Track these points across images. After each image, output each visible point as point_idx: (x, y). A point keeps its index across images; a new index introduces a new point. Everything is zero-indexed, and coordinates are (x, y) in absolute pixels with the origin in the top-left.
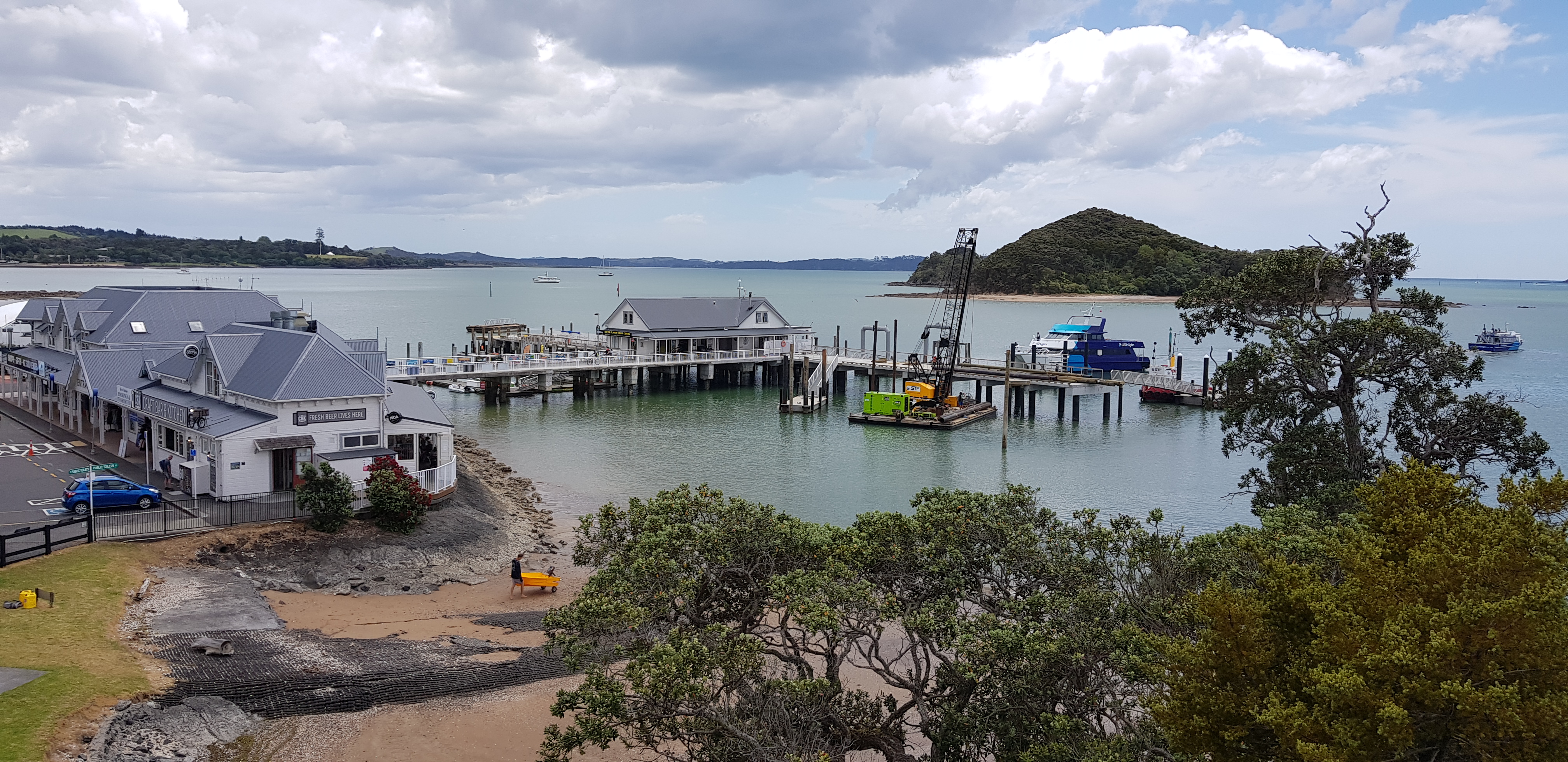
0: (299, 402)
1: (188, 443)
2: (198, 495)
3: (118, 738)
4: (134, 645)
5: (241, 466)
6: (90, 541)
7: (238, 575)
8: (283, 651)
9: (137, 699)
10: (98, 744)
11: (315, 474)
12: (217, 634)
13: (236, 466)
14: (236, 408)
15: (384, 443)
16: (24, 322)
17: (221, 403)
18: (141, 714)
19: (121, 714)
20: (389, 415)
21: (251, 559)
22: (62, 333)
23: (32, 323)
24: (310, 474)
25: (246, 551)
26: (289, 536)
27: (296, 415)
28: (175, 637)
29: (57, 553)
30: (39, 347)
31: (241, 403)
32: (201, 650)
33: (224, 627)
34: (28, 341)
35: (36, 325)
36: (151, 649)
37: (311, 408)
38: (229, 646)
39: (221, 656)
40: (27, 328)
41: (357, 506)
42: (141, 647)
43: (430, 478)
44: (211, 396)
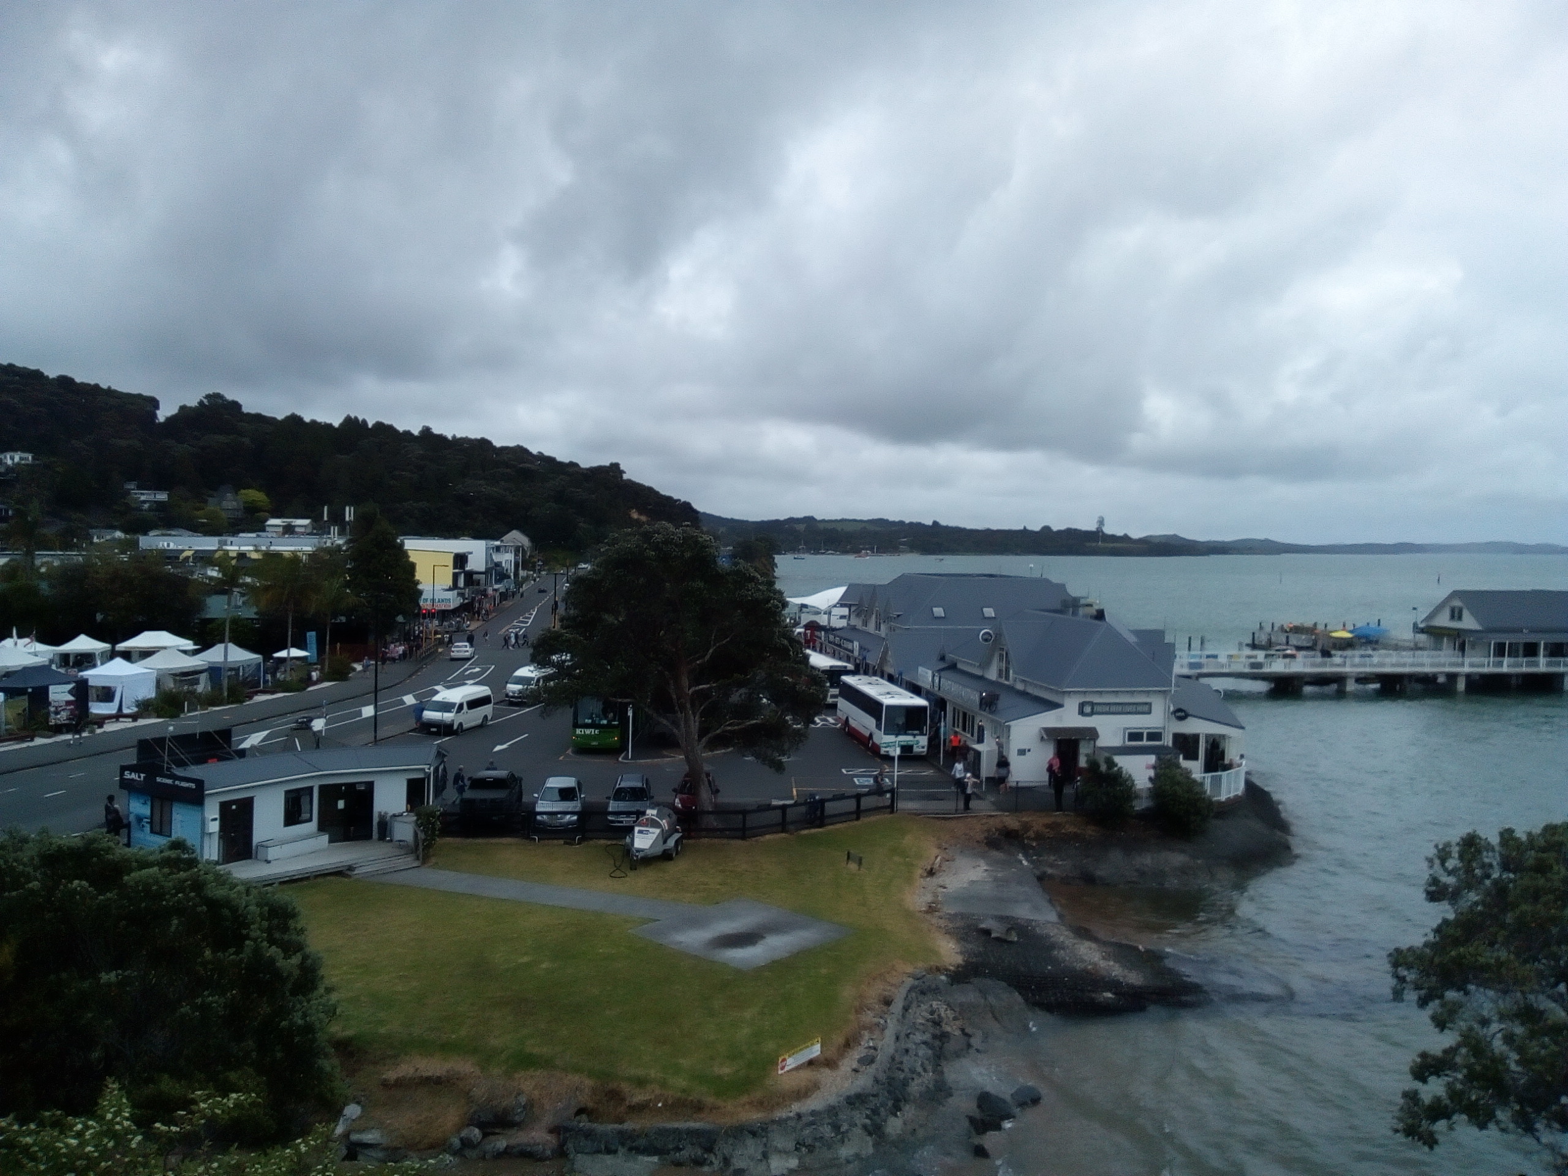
0: (1085, 692)
1: (979, 727)
2: (987, 778)
3: (914, 1005)
4: (928, 917)
5: (1027, 753)
6: (892, 812)
7: (1021, 862)
8: (1062, 947)
9: (930, 970)
10: (897, 1007)
11: (1098, 766)
12: (1001, 919)
13: (1022, 752)
14: (1024, 694)
15: (1168, 741)
16: (842, 605)
17: (1011, 689)
18: (934, 986)
19: (916, 983)
20: (1175, 712)
21: (1033, 848)
22: (874, 616)
23: (850, 606)
24: (1093, 765)
25: (1028, 838)
26: (1071, 829)
27: (1082, 706)
28: (962, 916)
29: (864, 820)
30: (853, 628)
31: (1030, 690)
32: (987, 932)
33: (1008, 913)
34: (843, 623)
35: (853, 609)
36: (942, 923)
37: (1097, 699)
38: (1014, 933)
39: (1005, 941)
40: (845, 611)
41: (1140, 805)
42: (934, 921)
43: (1217, 782)
44: (1002, 681)
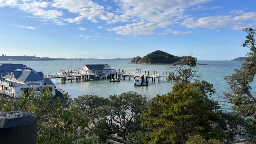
0: (28, 82)
1: (9, 89)
13: (18, 93)
20: (44, 84)
31: (19, 82)
44: (14, 81)
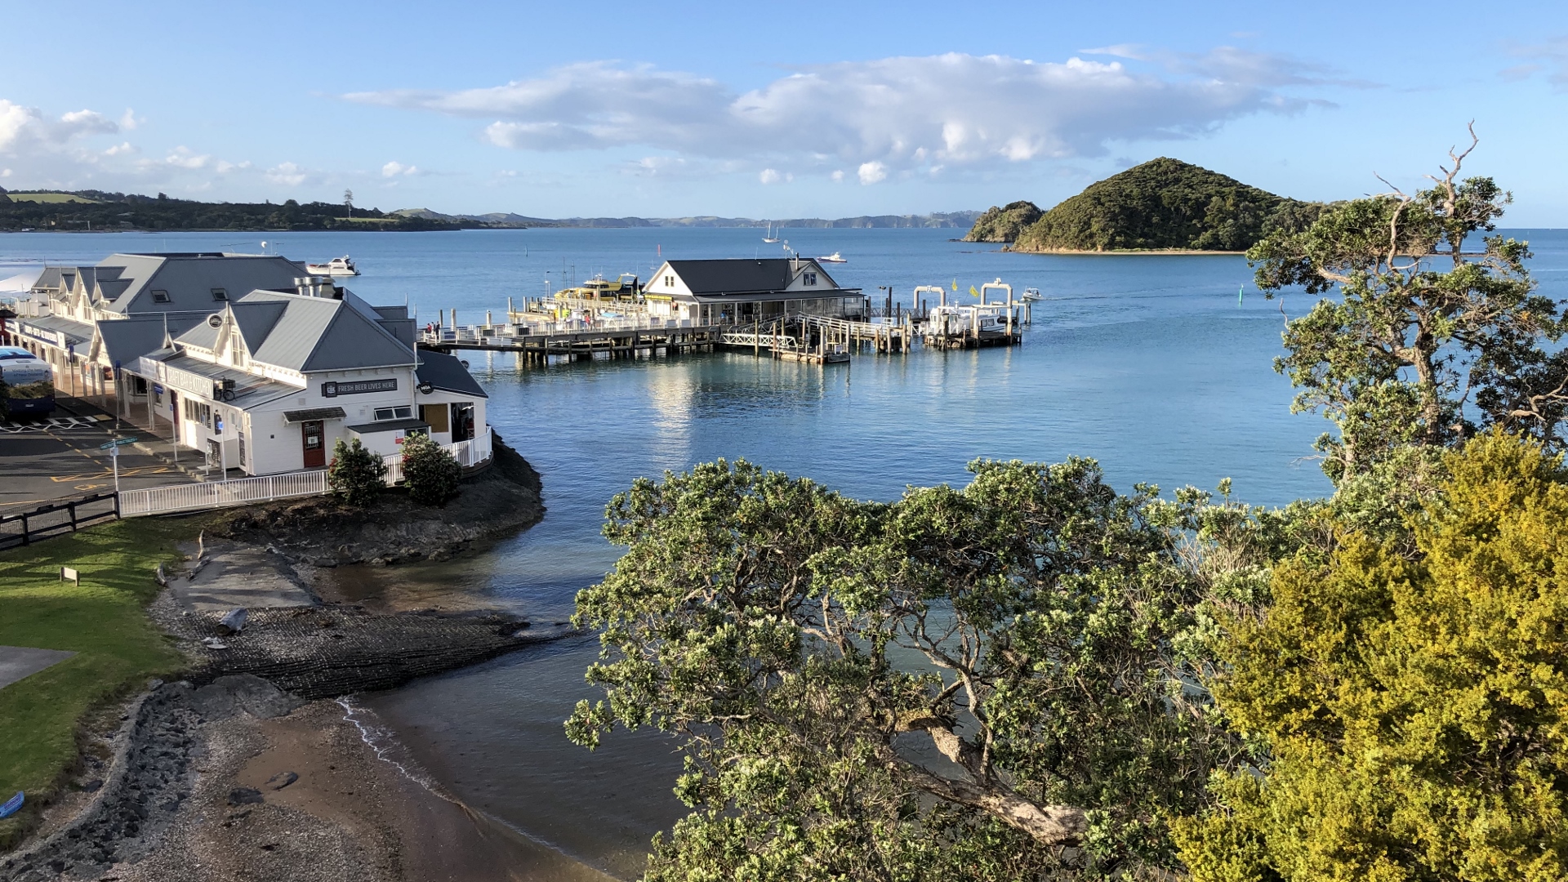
0: (327, 373)
1: (216, 417)
2: (227, 470)
3: (151, 717)
6: (117, 518)
7: (270, 551)
9: (169, 679)
11: (345, 446)
14: (263, 379)
15: (415, 414)
17: (248, 374)
18: (174, 694)
19: (152, 694)
20: (420, 386)
21: (283, 535)
22: (81, 303)
25: (278, 526)
31: (268, 374)
35: (54, 294)
37: (340, 379)
41: (392, 479)
43: (464, 450)
44: (237, 367)
